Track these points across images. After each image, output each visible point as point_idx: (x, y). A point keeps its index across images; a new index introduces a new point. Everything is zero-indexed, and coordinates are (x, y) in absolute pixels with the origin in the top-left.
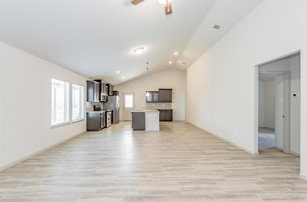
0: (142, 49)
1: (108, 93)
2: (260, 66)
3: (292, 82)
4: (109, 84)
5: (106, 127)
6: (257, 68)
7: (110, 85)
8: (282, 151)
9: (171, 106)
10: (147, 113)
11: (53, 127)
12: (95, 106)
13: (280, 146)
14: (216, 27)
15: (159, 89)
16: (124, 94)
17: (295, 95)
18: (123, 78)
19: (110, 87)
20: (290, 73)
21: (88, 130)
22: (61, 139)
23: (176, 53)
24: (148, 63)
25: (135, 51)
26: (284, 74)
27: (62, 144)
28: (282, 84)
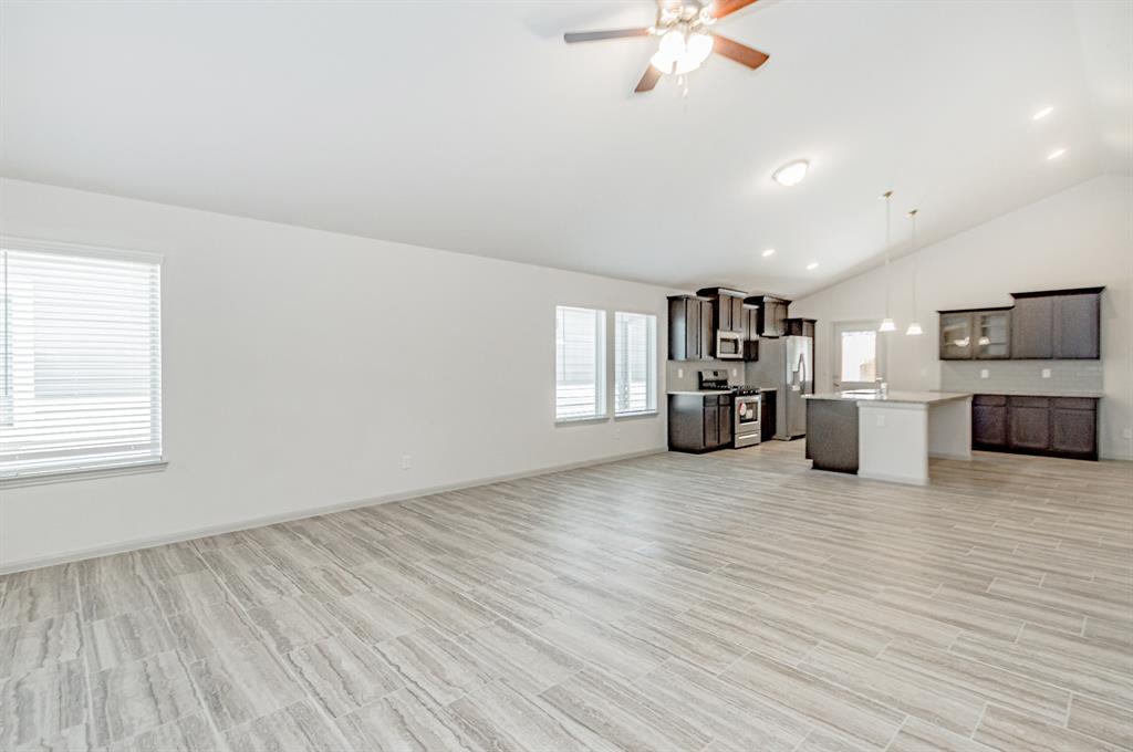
0: (803, 166)
1: (760, 330)
4: (762, 297)
5: (731, 445)
7: (765, 299)
9: (1100, 380)
10: (872, 407)
11: (559, 424)
12: (700, 374)
15: (1016, 296)
16: (839, 327)
18: (812, 266)
19: (766, 307)
21: (673, 447)
22: (585, 458)
24: (888, 194)
25: (774, 178)
27: (582, 469)
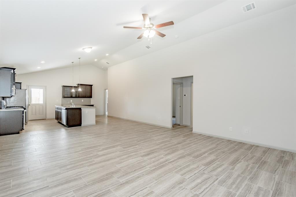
2: (173, 79)
3: (184, 88)
6: (172, 79)
8: (179, 125)
9: (90, 102)
10: (83, 108)
13: (178, 123)
14: (148, 47)
16: (29, 87)
17: (185, 95)
20: (182, 83)
23: (107, 55)
26: (180, 84)
28: (179, 89)
